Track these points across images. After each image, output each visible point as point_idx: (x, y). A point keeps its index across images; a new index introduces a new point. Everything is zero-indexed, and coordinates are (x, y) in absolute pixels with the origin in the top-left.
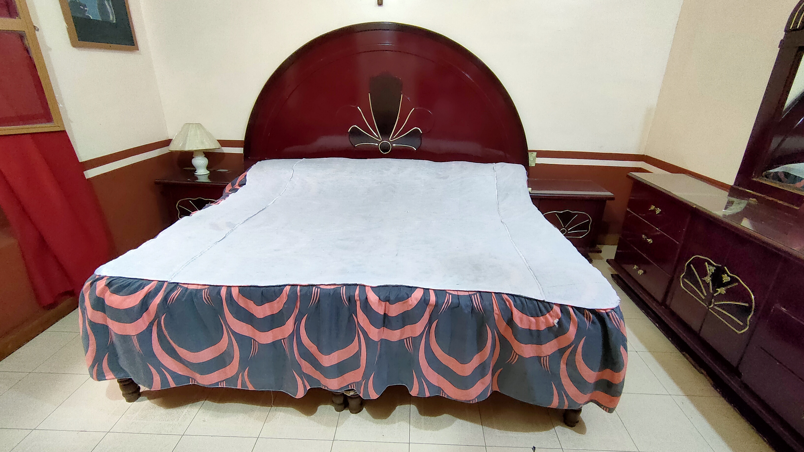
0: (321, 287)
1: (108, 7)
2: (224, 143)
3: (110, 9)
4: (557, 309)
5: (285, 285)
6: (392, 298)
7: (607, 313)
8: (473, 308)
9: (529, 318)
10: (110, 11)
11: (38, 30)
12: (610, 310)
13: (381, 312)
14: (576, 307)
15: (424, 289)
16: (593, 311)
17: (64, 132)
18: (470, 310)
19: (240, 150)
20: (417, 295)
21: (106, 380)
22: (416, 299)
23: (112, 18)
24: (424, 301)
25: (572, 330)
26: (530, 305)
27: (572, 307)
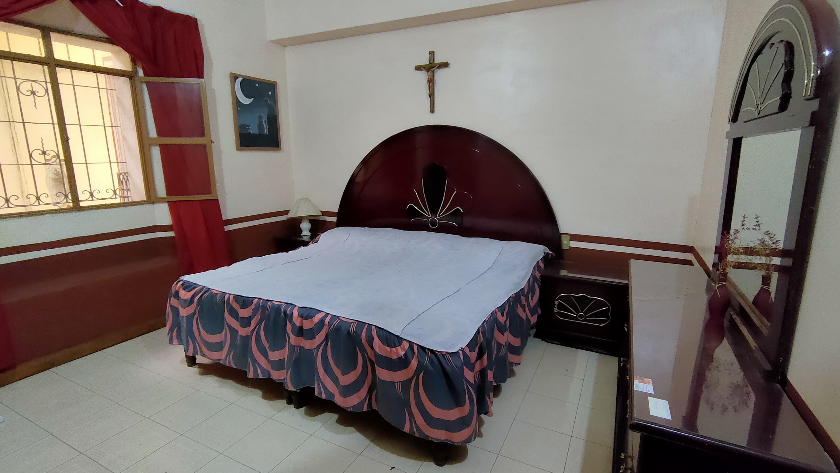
0: (273, 302)
1: (265, 125)
2: (325, 213)
3: (265, 126)
4: (406, 345)
5: (256, 298)
6: (304, 316)
7: (442, 355)
8: (349, 331)
9: (385, 347)
10: (265, 128)
11: (214, 143)
12: (445, 353)
13: (298, 324)
14: (420, 346)
15: (326, 313)
16: (432, 351)
17: (217, 200)
18: (346, 332)
19: (334, 219)
20: (319, 317)
21: (173, 344)
22: (318, 319)
23: (266, 131)
24: (322, 321)
25: (414, 363)
26: (388, 337)
27: (417, 344)
